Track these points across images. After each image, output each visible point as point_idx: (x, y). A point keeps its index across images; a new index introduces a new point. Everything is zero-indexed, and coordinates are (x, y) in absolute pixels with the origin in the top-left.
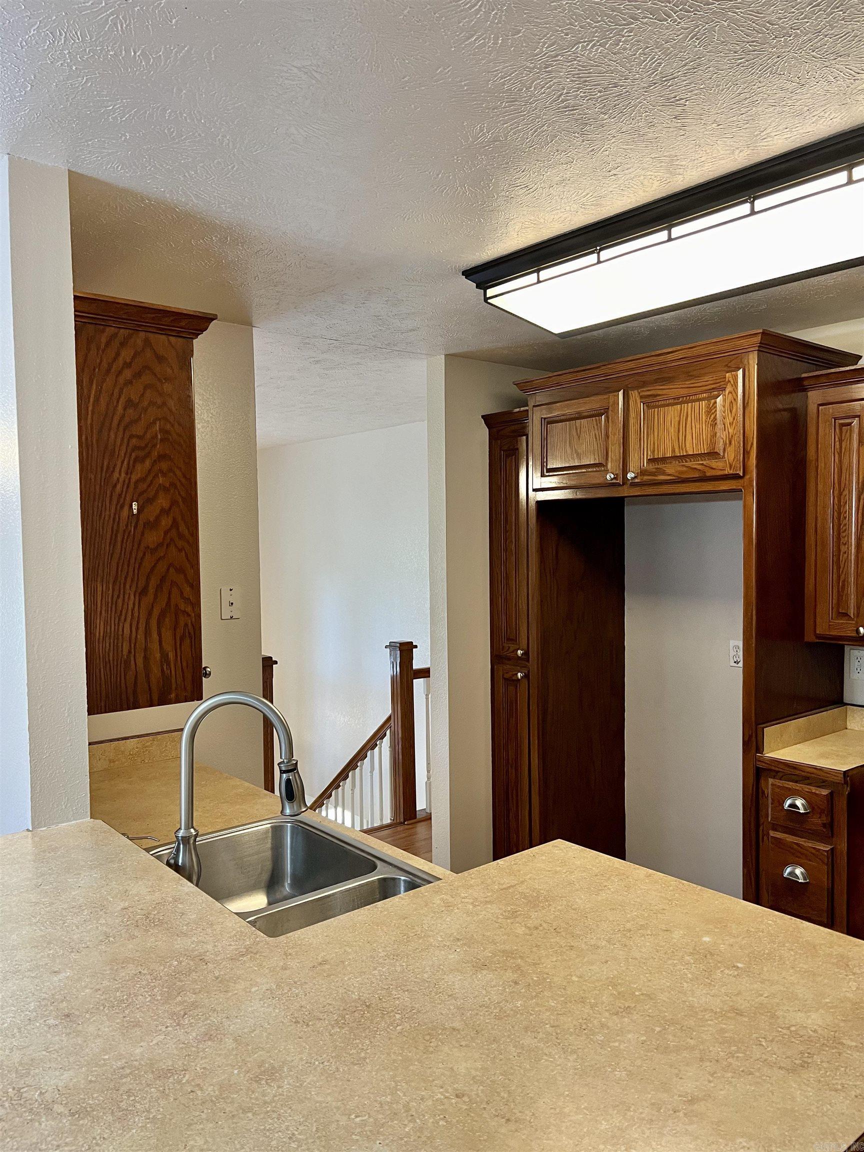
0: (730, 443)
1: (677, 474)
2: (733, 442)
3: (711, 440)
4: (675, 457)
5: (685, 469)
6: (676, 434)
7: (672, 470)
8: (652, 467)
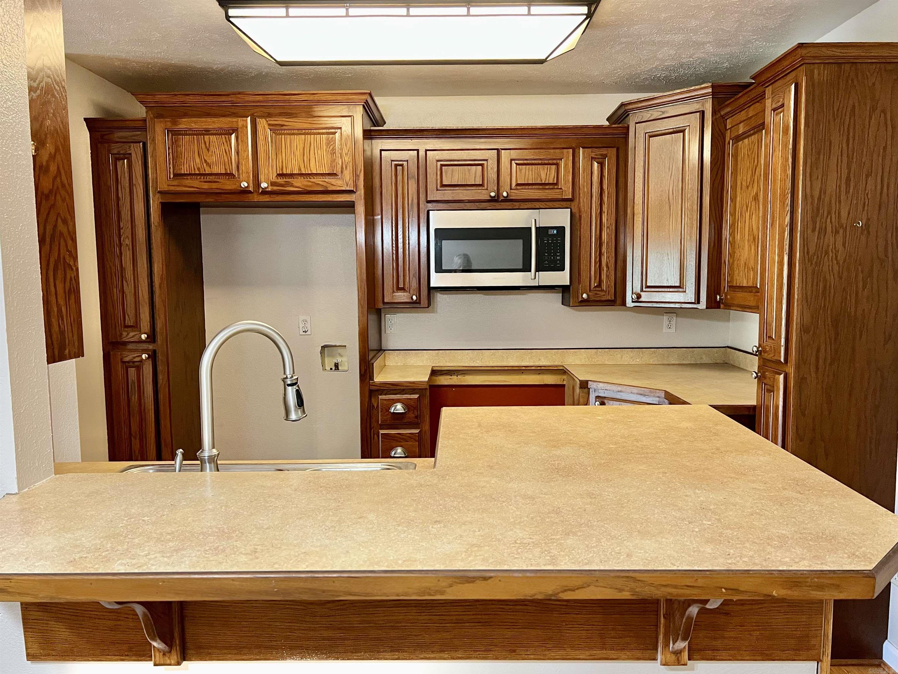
0: (346, 167)
1: (303, 187)
2: (348, 167)
3: (331, 164)
4: (301, 175)
5: (310, 184)
6: (302, 157)
7: (299, 183)
8: (281, 180)
